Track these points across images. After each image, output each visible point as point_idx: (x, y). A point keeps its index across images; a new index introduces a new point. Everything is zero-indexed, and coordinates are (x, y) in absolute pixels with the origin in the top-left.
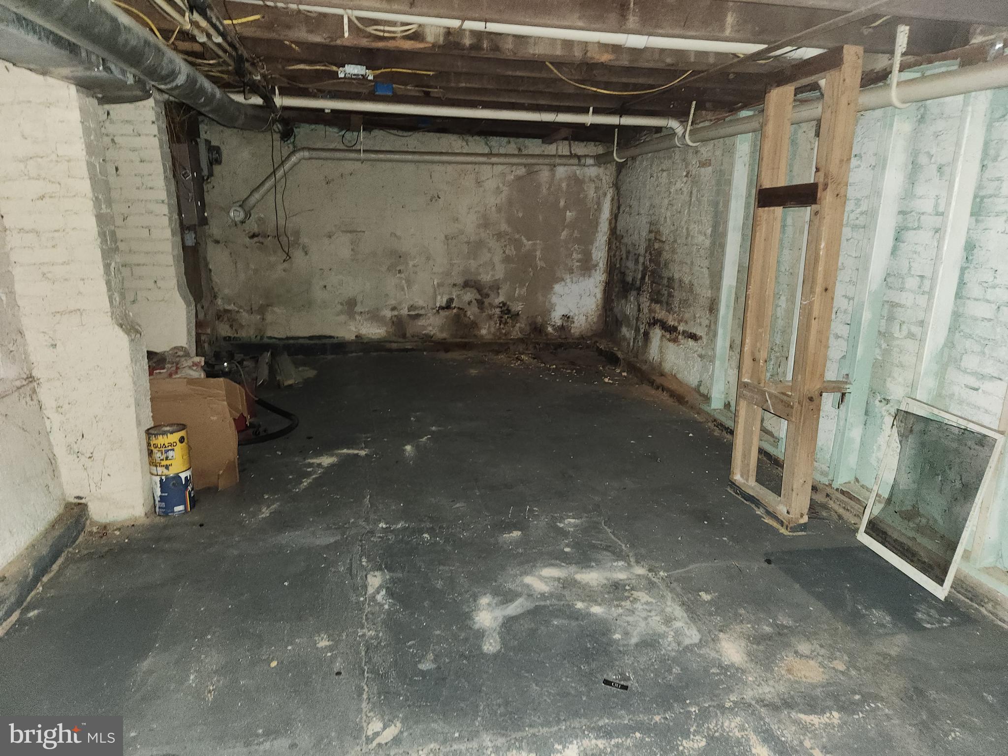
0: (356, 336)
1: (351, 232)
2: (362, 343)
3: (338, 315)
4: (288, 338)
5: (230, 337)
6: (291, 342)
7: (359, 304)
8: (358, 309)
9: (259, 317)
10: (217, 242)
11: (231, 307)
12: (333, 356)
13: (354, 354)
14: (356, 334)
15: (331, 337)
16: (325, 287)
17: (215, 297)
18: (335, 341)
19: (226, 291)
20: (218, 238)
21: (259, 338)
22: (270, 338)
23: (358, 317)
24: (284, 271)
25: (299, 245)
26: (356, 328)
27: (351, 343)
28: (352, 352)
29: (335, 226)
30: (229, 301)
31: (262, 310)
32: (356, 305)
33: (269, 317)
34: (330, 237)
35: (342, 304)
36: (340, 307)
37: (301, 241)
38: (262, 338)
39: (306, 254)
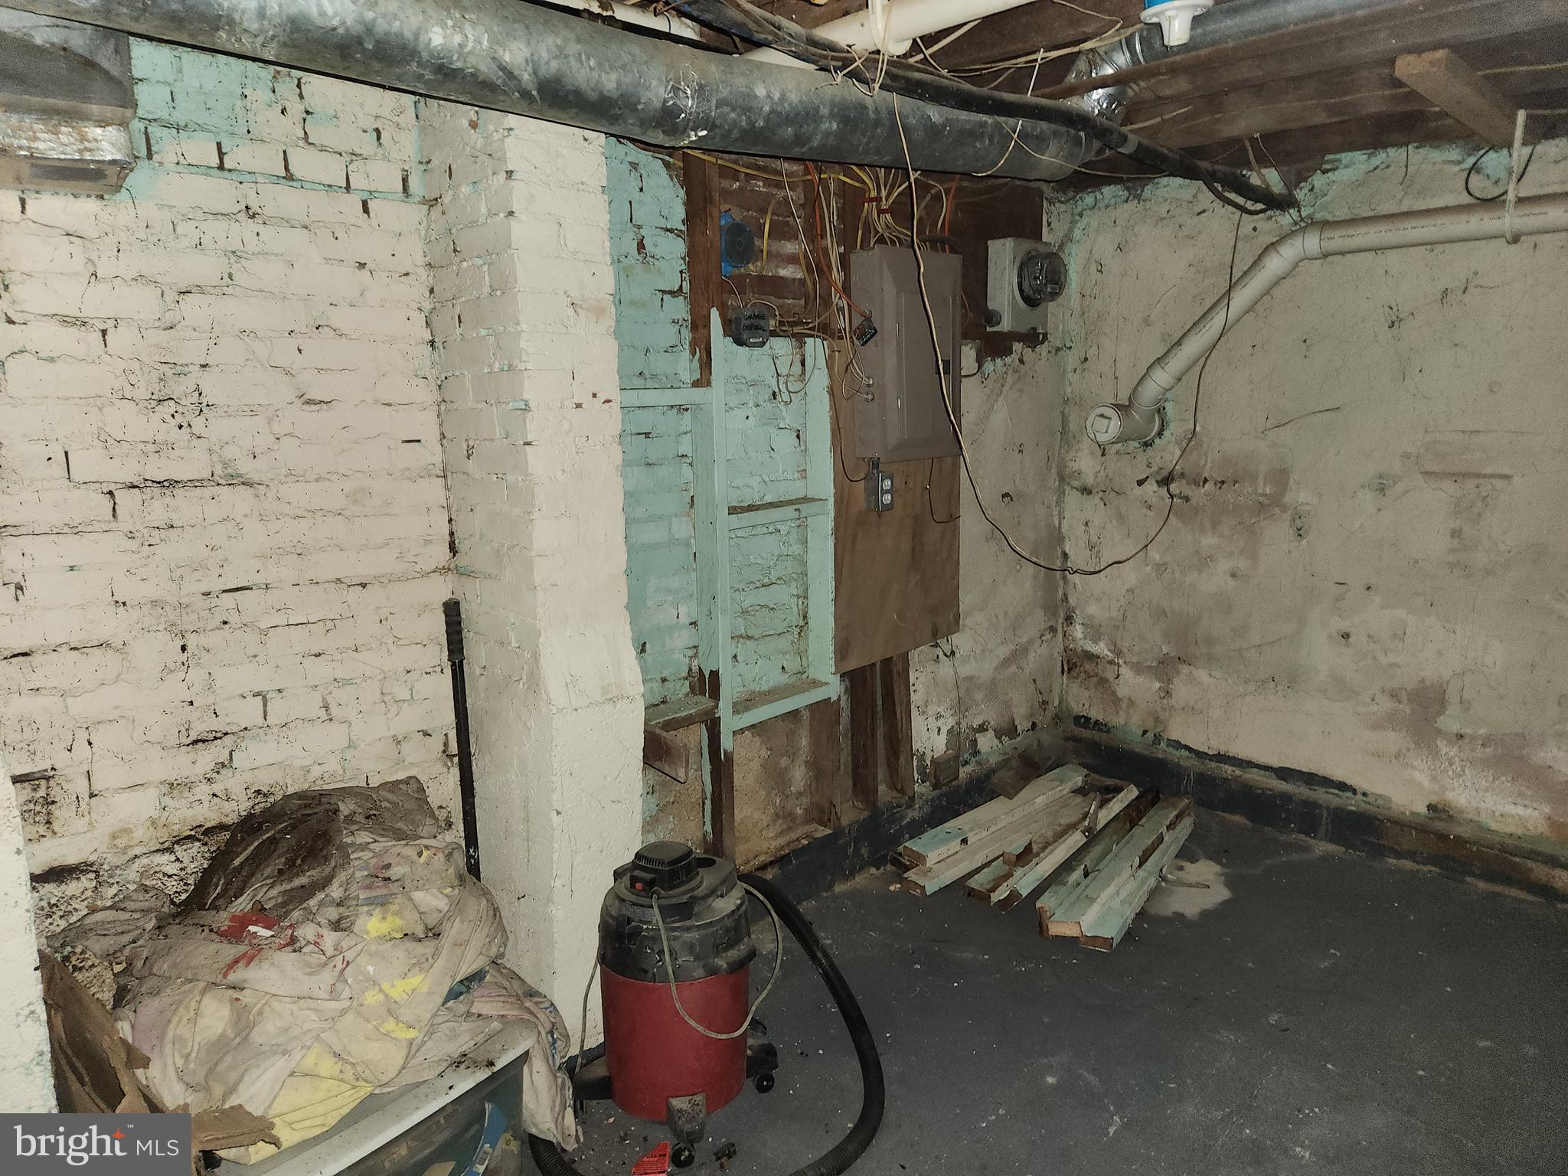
0: (1431, 807)
1: (1458, 477)
2: (1442, 837)
3: (1377, 726)
4: (1222, 758)
5: (1087, 719)
6: (1228, 770)
7: (1453, 709)
8: (1450, 722)
9: (1157, 685)
10: (1086, 491)
11: (1101, 649)
12: (1331, 848)
13: (1407, 864)
14: (1434, 799)
15: (1342, 786)
16: (1346, 636)
17: (1069, 620)
18: (1353, 804)
19: (1093, 609)
20: (1090, 481)
21: (1150, 736)
22: (1177, 745)
23: (1443, 747)
24: (1233, 575)
25: (1284, 508)
26: (1434, 778)
27: (1401, 824)
28: (1399, 855)
29: (1406, 456)
30: (1095, 631)
31: (1165, 668)
32: (1443, 705)
33: (1182, 692)
34: (1382, 489)
35: (1394, 695)
36: (1385, 705)
37: (1288, 499)
38: (1157, 738)
39: (1300, 533)
